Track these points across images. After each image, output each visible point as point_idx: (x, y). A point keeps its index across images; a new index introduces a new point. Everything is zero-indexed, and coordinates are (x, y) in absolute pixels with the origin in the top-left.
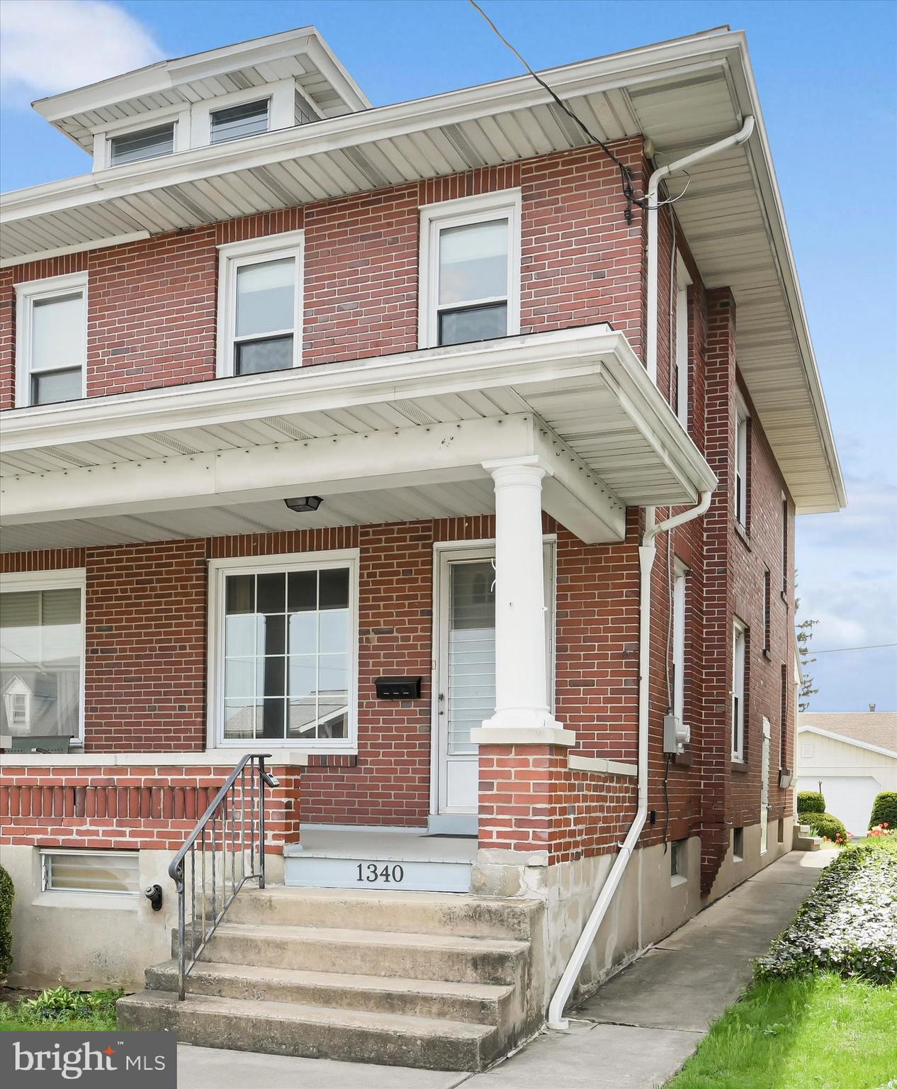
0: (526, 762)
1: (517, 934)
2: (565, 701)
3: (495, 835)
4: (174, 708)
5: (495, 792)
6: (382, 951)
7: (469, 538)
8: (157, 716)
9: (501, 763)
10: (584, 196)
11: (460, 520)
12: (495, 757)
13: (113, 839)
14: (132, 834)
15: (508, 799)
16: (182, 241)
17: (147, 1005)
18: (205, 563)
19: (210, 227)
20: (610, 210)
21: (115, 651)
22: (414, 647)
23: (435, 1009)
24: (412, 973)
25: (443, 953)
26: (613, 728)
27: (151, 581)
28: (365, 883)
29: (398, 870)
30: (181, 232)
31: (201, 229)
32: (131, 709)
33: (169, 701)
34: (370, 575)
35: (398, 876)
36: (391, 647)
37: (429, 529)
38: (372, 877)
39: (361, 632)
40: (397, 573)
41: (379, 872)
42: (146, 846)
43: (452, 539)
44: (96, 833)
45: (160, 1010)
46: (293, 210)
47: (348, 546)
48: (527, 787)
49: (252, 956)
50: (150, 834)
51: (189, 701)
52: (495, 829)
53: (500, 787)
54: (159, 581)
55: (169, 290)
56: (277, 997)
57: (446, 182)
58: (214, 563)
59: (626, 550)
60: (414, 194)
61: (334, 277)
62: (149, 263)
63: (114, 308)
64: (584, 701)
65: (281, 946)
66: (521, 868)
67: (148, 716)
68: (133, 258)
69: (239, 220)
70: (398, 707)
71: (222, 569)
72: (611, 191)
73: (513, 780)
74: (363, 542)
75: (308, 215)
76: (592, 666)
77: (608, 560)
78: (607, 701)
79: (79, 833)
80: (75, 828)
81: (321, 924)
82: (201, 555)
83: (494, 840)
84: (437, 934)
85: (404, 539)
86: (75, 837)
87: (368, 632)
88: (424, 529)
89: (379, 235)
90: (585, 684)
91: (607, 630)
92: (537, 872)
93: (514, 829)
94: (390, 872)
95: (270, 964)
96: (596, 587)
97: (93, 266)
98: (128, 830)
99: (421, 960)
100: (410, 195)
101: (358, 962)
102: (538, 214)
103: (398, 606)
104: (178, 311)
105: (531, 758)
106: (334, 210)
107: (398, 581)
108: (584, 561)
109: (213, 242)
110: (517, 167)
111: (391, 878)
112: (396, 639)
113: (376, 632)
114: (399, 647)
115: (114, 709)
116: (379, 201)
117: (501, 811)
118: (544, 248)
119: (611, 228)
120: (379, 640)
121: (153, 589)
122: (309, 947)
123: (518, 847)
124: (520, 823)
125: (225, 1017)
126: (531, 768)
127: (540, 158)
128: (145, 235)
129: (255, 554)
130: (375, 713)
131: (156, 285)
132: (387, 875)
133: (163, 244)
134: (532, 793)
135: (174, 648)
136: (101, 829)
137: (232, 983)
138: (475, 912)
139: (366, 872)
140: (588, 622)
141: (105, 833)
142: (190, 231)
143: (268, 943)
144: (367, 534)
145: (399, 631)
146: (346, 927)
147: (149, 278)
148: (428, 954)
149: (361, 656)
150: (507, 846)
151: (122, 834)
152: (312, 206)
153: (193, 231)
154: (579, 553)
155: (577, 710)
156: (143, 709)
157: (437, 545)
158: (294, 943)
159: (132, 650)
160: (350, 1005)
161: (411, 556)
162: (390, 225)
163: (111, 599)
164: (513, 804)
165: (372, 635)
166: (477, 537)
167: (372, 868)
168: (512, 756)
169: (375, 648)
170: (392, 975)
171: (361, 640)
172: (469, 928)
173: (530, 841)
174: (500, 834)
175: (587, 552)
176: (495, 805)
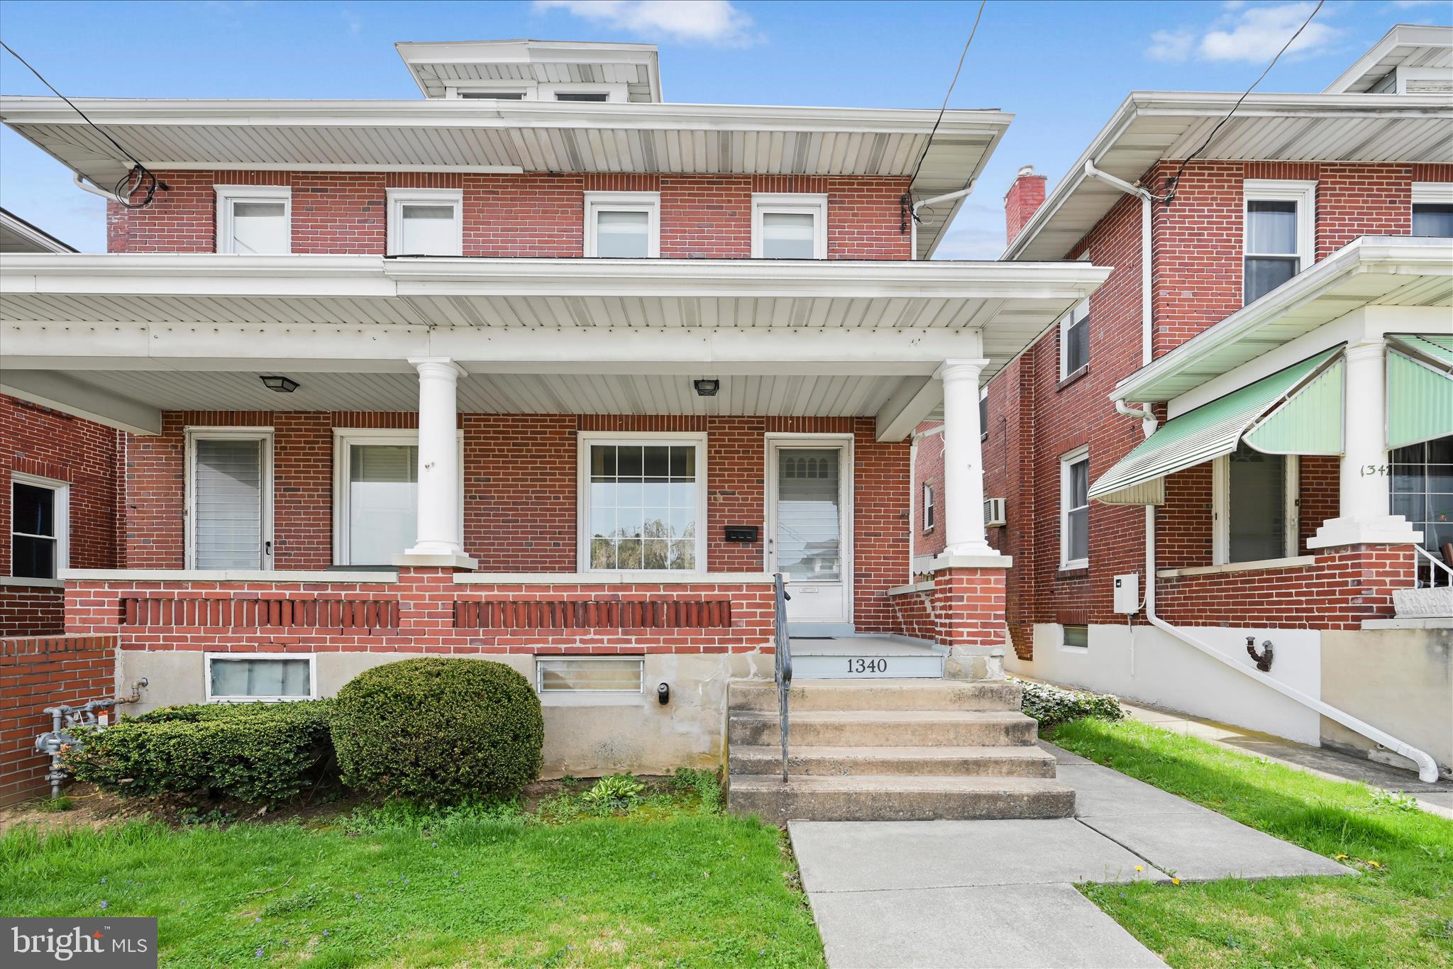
0: (989, 582)
1: (1011, 706)
2: (862, 546)
3: (965, 634)
4: (549, 545)
5: (965, 603)
6: (931, 727)
7: (792, 431)
8: (533, 550)
9: (969, 581)
10: (872, 209)
11: (786, 418)
12: (965, 577)
13: (619, 646)
14: (638, 641)
15: (975, 608)
16: (553, 181)
17: (764, 790)
18: (576, 434)
19: (578, 175)
20: (890, 221)
21: (493, 498)
22: (752, 505)
23: (1004, 770)
24: (955, 742)
25: (981, 725)
26: (894, 564)
27: (527, 445)
28: (855, 674)
29: (882, 663)
30: (551, 174)
31: (570, 175)
32: (509, 544)
33: (545, 539)
34: (716, 452)
35: (882, 668)
36: (734, 505)
37: (762, 422)
38: (861, 669)
39: (709, 493)
40: (738, 452)
41: (866, 665)
42: (651, 651)
43: (780, 430)
44: (602, 641)
45: (778, 793)
46: (651, 176)
47: (698, 430)
48: (989, 599)
49: (811, 738)
50: (658, 641)
51: (564, 539)
52: (965, 630)
53: (969, 599)
54: (533, 445)
55: (540, 218)
56: (863, 771)
57: (773, 179)
58: (582, 435)
59: (902, 448)
60: (749, 183)
61: (685, 232)
62: (521, 193)
63: (489, 223)
64: (874, 546)
65: (839, 728)
66: (987, 658)
67: (527, 550)
68: (507, 187)
69: (604, 175)
70: (739, 548)
71: (588, 440)
72: (890, 209)
73: (979, 594)
74: (710, 428)
75: (663, 182)
76: (880, 523)
77: (890, 453)
78: (889, 546)
79: (582, 641)
80: (578, 638)
81: (849, 708)
82: (573, 427)
83: (965, 638)
84: (946, 710)
85: (743, 428)
86: (578, 645)
87: (715, 493)
88: (758, 422)
89: (722, 208)
90: (875, 535)
91: (889, 500)
92: (997, 660)
93: (980, 629)
94: (876, 664)
95: (829, 743)
96: (882, 471)
97: (469, 186)
98: (633, 638)
99: (963, 731)
100: (746, 183)
101: (909, 737)
102: (840, 215)
103: (739, 476)
104: (550, 236)
105: (992, 578)
106: (685, 183)
107: (739, 458)
108: (874, 453)
109: (581, 187)
110: (825, 180)
111: (876, 669)
112: (737, 499)
113: (722, 493)
114: (740, 505)
115: (493, 544)
116: (721, 183)
117: (970, 616)
118: (844, 239)
119: (890, 234)
120: (724, 499)
121: (530, 451)
122: (865, 727)
123: (983, 643)
124: (984, 625)
125: (844, 794)
126: (992, 585)
127: (842, 176)
128: (519, 170)
129: (621, 430)
130: (721, 551)
131: (529, 212)
132: (873, 667)
133: (535, 181)
134: (993, 603)
135: (549, 498)
136: (605, 638)
137: (819, 762)
138: (980, 692)
139: (855, 666)
140: (876, 494)
141: (609, 641)
142: (559, 175)
143: (826, 726)
144: (714, 422)
145: (739, 493)
146: (869, 709)
147: (521, 205)
148: (968, 726)
149: (709, 510)
150: (975, 642)
151: (629, 641)
152: (666, 176)
153: (563, 176)
154: (870, 447)
155: (870, 552)
156: (521, 544)
157: (768, 434)
158: (851, 725)
159: (509, 498)
160: (930, 772)
161: (749, 440)
162: (730, 201)
163: (489, 456)
164: (979, 612)
165: (718, 495)
166: (798, 431)
167: (861, 662)
168: (978, 576)
169: (721, 505)
170: (938, 744)
171: (709, 499)
172: (974, 704)
173: (992, 638)
174: (969, 634)
175: (876, 447)
176: (965, 612)
